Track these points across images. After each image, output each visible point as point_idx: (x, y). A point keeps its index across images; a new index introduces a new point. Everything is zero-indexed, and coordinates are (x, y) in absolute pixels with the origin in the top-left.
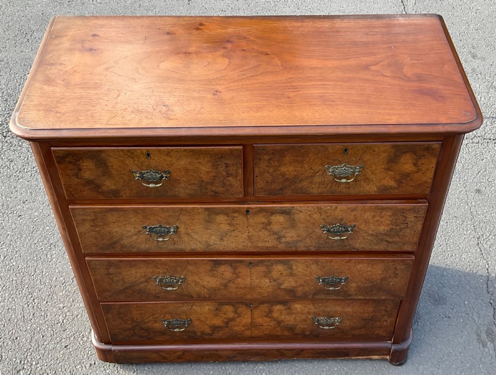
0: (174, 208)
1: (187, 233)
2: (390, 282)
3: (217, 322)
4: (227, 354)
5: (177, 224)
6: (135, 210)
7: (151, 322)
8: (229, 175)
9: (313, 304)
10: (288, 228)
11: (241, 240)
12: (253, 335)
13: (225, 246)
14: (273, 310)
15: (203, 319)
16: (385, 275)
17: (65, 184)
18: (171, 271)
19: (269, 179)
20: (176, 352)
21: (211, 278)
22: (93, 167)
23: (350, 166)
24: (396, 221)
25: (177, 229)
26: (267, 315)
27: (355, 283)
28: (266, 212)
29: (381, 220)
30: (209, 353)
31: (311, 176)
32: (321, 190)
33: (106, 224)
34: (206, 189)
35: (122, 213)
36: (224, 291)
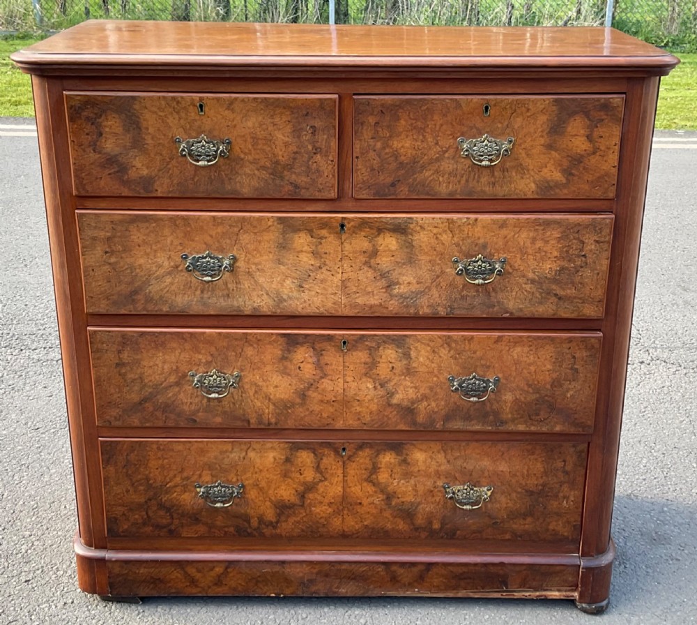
0: (231, 217)
1: (249, 272)
2: (568, 390)
3: (286, 493)
4: (301, 575)
5: (235, 253)
6: (171, 219)
7: (178, 489)
8: (317, 150)
9: (445, 451)
10: (404, 264)
11: (330, 291)
12: (346, 530)
13: (305, 302)
14: (379, 466)
15: (263, 484)
16: (558, 373)
17: (74, 164)
18: (219, 359)
19: (376, 163)
20: (214, 567)
21: (280, 378)
22: (119, 130)
23: (493, 140)
24: (567, 252)
25: (234, 263)
26: (369, 477)
27: (510, 393)
28: (369, 228)
29: (545, 249)
30: (269, 570)
31: (437, 160)
32: (453, 187)
33: (127, 249)
34: (282, 178)
35: (154, 225)
36: (301, 410)
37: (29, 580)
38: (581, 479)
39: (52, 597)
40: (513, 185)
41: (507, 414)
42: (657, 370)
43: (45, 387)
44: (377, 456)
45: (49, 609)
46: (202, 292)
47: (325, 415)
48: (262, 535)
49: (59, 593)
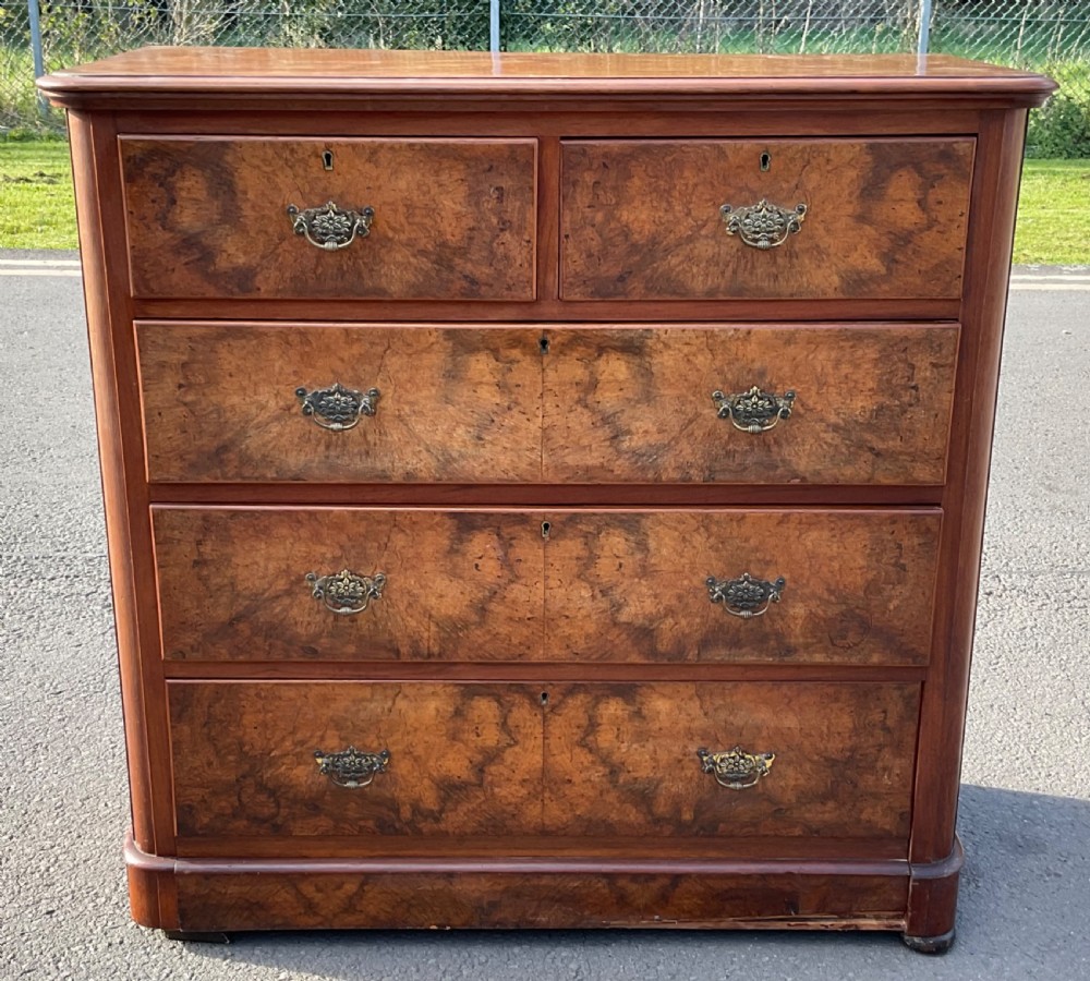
0: (374, 328)
1: (399, 416)
2: (890, 600)
3: (456, 765)
4: (477, 894)
5: (378, 385)
6: (281, 333)
7: (288, 760)
8: (505, 225)
9: (700, 698)
10: (638, 402)
11: (525, 444)
12: (547, 822)
13: (486, 462)
14: (599, 721)
15: (419, 751)
16: (875, 573)
17: (132, 247)
18: (353, 552)
19: (595, 245)
20: (343, 883)
21: (447, 582)
22: (202, 195)
23: (775, 208)
24: (889, 381)
25: (377, 401)
26: (583, 739)
27: (801, 605)
28: (585, 345)
29: (854, 377)
30: (429, 888)
31: (690, 239)
32: (713, 281)
33: (212, 381)
34: (451, 268)
35: (254, 342)
36: (478, 632)
37: (53, 911)
38: (911, 741)
39: (88, 935)
40: (805, 279)
41: (797, 636)
42: (1013, 604)
43: (69, 633)
44: (595, 706)
45: (85, 953)
46: (328, 447)
47: (515, 641)
48: (419, 832)
49: (99, 928)
